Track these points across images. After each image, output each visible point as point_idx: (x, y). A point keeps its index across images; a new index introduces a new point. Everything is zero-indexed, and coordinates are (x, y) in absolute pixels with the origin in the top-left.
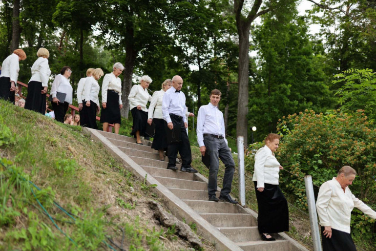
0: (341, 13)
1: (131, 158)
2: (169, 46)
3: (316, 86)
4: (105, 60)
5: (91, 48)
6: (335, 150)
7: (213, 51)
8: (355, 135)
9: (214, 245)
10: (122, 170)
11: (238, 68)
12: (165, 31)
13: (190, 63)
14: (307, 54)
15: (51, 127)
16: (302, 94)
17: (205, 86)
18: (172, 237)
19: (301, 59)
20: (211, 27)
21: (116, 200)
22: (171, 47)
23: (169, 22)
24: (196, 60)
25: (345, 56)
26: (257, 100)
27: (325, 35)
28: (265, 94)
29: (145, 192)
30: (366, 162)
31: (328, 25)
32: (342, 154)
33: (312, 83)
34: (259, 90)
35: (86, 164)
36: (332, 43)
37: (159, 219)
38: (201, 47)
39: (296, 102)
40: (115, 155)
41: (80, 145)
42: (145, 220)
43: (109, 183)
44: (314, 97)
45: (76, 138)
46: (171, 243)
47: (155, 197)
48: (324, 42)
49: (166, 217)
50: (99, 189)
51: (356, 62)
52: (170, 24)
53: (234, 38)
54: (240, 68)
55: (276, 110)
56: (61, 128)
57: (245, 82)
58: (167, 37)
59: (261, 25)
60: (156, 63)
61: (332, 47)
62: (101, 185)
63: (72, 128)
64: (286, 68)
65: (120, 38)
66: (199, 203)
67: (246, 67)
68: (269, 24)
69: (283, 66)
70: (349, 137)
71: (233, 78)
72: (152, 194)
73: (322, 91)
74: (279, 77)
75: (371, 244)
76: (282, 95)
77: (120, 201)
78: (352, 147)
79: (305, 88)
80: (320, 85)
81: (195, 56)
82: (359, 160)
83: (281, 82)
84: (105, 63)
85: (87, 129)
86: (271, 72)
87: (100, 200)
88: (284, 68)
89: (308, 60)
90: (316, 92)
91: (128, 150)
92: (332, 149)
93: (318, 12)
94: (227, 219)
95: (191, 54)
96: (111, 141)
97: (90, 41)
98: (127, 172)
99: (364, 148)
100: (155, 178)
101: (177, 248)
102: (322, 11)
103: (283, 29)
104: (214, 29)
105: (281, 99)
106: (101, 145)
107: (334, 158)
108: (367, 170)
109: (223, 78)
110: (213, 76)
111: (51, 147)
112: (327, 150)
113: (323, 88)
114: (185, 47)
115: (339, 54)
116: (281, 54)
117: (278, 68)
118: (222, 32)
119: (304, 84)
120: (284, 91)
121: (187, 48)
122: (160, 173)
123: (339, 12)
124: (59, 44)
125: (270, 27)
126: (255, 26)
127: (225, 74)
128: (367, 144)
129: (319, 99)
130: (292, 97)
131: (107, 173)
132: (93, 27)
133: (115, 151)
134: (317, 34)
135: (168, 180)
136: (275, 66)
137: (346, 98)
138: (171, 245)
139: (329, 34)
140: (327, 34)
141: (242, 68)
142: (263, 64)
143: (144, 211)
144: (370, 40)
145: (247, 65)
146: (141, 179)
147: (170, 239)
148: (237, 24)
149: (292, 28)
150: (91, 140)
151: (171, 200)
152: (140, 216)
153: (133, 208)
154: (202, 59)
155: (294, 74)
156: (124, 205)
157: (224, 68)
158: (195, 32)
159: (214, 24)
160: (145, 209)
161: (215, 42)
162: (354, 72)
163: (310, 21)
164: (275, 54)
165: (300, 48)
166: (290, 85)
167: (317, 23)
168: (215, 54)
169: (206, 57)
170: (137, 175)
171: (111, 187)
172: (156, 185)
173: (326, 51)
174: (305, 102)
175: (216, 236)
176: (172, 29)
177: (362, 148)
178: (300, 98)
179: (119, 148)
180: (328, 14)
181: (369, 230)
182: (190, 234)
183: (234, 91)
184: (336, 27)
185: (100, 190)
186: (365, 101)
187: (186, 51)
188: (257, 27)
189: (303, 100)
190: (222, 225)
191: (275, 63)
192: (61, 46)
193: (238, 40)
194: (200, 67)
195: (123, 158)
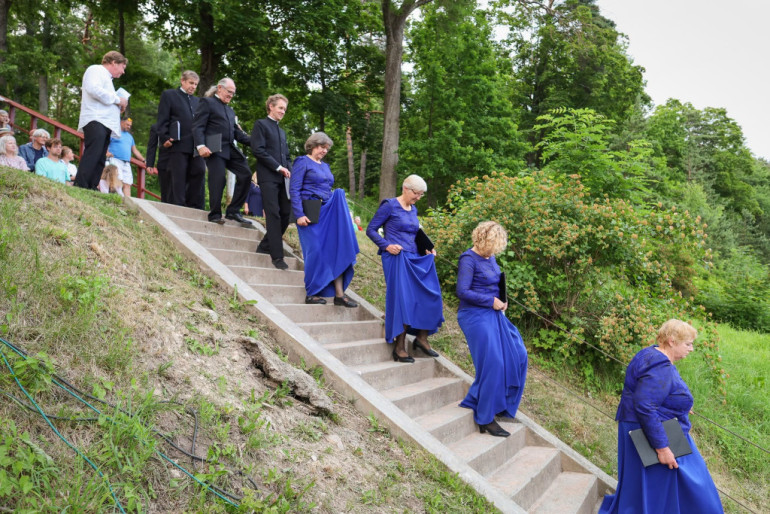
0: (541, 10)
1: (211, 252)
2: (274, 50)
3: (499, 125)
4: (167, 65)
5: (142, 44)
6: (535, 235)
7: (345, 61)
8: (564, 213)
9: (352, 402)
10: (195, 276)
11: (384, 90)
12: (267, 23)
13: (308, 78)
14: (489, 73)
15: (59, 203)
16: (479, 136)
17: (331, 118)
18: (283, 400)
19: (479, 80)
20: (343, 20)
21: (184, 340)
22: (276, 51)
23: (274, 8)
24: (318, 75)
25: (543, 78)
26: (411, 143)
27: (515, 43)
28: (423, 133)
29: (237, 315)
30: (579, 254)
31: (521, 28)
32: (543, 242)
33: (493, 119)
34: (415, 128)
35: (126, 275)
36: (524, 57)
37: (261, 368)
38: (326, 54)
39: (470, 149)
40: (183, 247)
41: (117, 235)
42: (236, 372)
43: (171, 310)
44: (496, 140)
45: (110, 221)
46: (282, 413)
47: (253, 322)
48: (513, 55)
49: (274, 366)
50: (150, 329)
51: (557, 89)
52: (275, 10)
53: (376, 41)
54: (387, 90)
55: (440, 160)
56: (80, 204)
57: (395, 113)
58: (269, 33)
59: (420, 20)
60: (252, 77)
61: (523, 62)
62: (154, 320)
63: (104, 198)
64: (457, 94)
65: (189, 30)
66: (326, 327)
67: (396, 91)
68: (433, 22)
69: (452, 92)
70: (555, 215)
71: (375, 105)
72: (249, 317)
73: (508, 132)
74: (445, 108)
75: (575, 373)
76: (450, 137)
77: (191, 343)
78: (559, 232)
79: (483, 126)
80: (505, 123)
81: (316, 68)
82: (568, 252)
83: (448, 116)
84: (167, 70)
85: (132, 201)
86: (434, 99)
87: (151, 352)
88: (453, 94)
89: (490, 83)
90: (498, 133)
91: (206, 237)
92: (530, 235)
93: (507, 5)
94: (371, 352)
95: (310, 63)
96: (176, 221)
97: (140, 31)
98: (205, 278)
99: (577, 234)
100: (254, 287)
101: (293, 420)
102: (513, 4)
103: (455, 31)
104: (347, 24)
105: (448, 143)
106: (158, 231)
107: (532, 248)
108: (578, 267)
109: (360, 105)
110: (345, 102)
111: (57, 248)
112: (521, 234)
113: (509, 128)
114: (300, 50)
115: (534, 74)
116: (449, 70)
117: (445, 93)
118: (360, 30)
119: (482, 121)
120: (453, 131)
121: (303, 54)
122: (262, 276)
123: (539, 8)
124: (83, 32)
125: (435, 26)
126: (411, 22)
127: (363, 99)
128: (581, 227)
129: (503, 143)
130: (464, 141)
131: (168, 287)
132: (141, 8)
133: (182, 242)
134: (503, 41)
135: (275, 289)
136: (440, 89)
137: (552, 154)
138: (283, 416)
139: (521, 43)
140: (519, 42)
141: (390, 91)
142: (421, 86)
143: (236, 357)
144: (579, 55)
145: (398, 86)
146: (230, 291)
147: (281, 406)
148: (385, 18)
149: (469, 31)
150: (140, 219)
151: (282, 327)
152: (228, 367)
153: (216, 353)
154: (328, 73)
155: (468, 104)
156: (199, 349)
157: (361, 89)
158: (317, 28)
159: (347, 16)
160: (236, 352)
161: (348, 45)
162: (567, 113)
163: (495, 19)
164: (442, 71)
165: (479, 63)
166: (462, 123)
167: (505, 24)
168: (349, 65)
169: (333, 70)
170: (222, 285)
171: (174, 317)
172: (256, 302)
173: (515, 68)
174: (482, 149)
175: (355, 387)
176: (279, 20)
177: (575, 235)
178: (475, 142)
179: (191, 234)
180: (521, 10)
181: (574, 353)
182: (314, 394)
183: (376, 125)
184: (533, 31)
185: (153, 330)
186: (579, 159)
187: (302, 58)
188: (414, 23)
189: (480, 144)
190: (363, 363)
191: (441, 86)
192: (86, 36)
193: (385, 43)
194: (324, 86)
195: (196, 253)
